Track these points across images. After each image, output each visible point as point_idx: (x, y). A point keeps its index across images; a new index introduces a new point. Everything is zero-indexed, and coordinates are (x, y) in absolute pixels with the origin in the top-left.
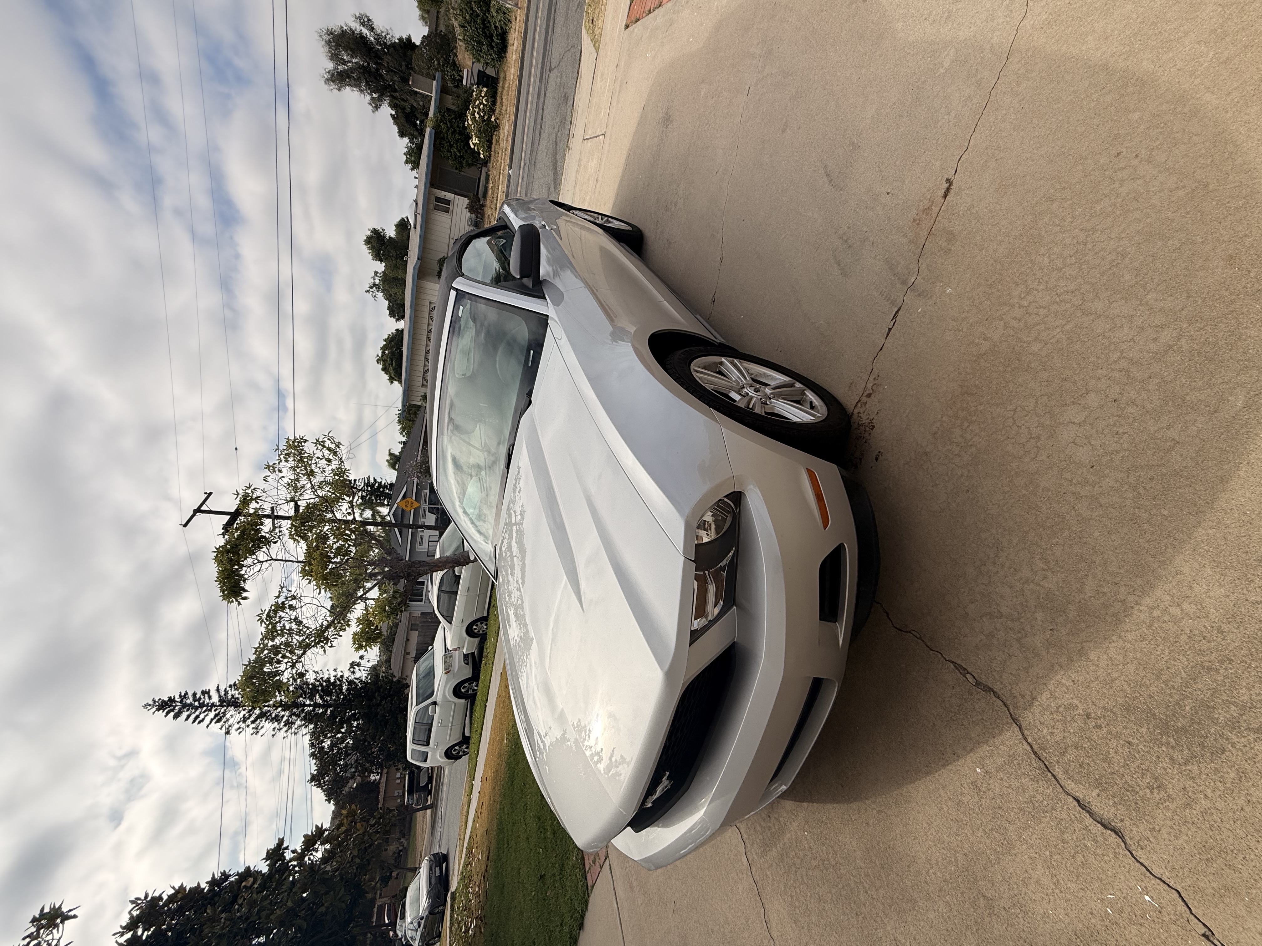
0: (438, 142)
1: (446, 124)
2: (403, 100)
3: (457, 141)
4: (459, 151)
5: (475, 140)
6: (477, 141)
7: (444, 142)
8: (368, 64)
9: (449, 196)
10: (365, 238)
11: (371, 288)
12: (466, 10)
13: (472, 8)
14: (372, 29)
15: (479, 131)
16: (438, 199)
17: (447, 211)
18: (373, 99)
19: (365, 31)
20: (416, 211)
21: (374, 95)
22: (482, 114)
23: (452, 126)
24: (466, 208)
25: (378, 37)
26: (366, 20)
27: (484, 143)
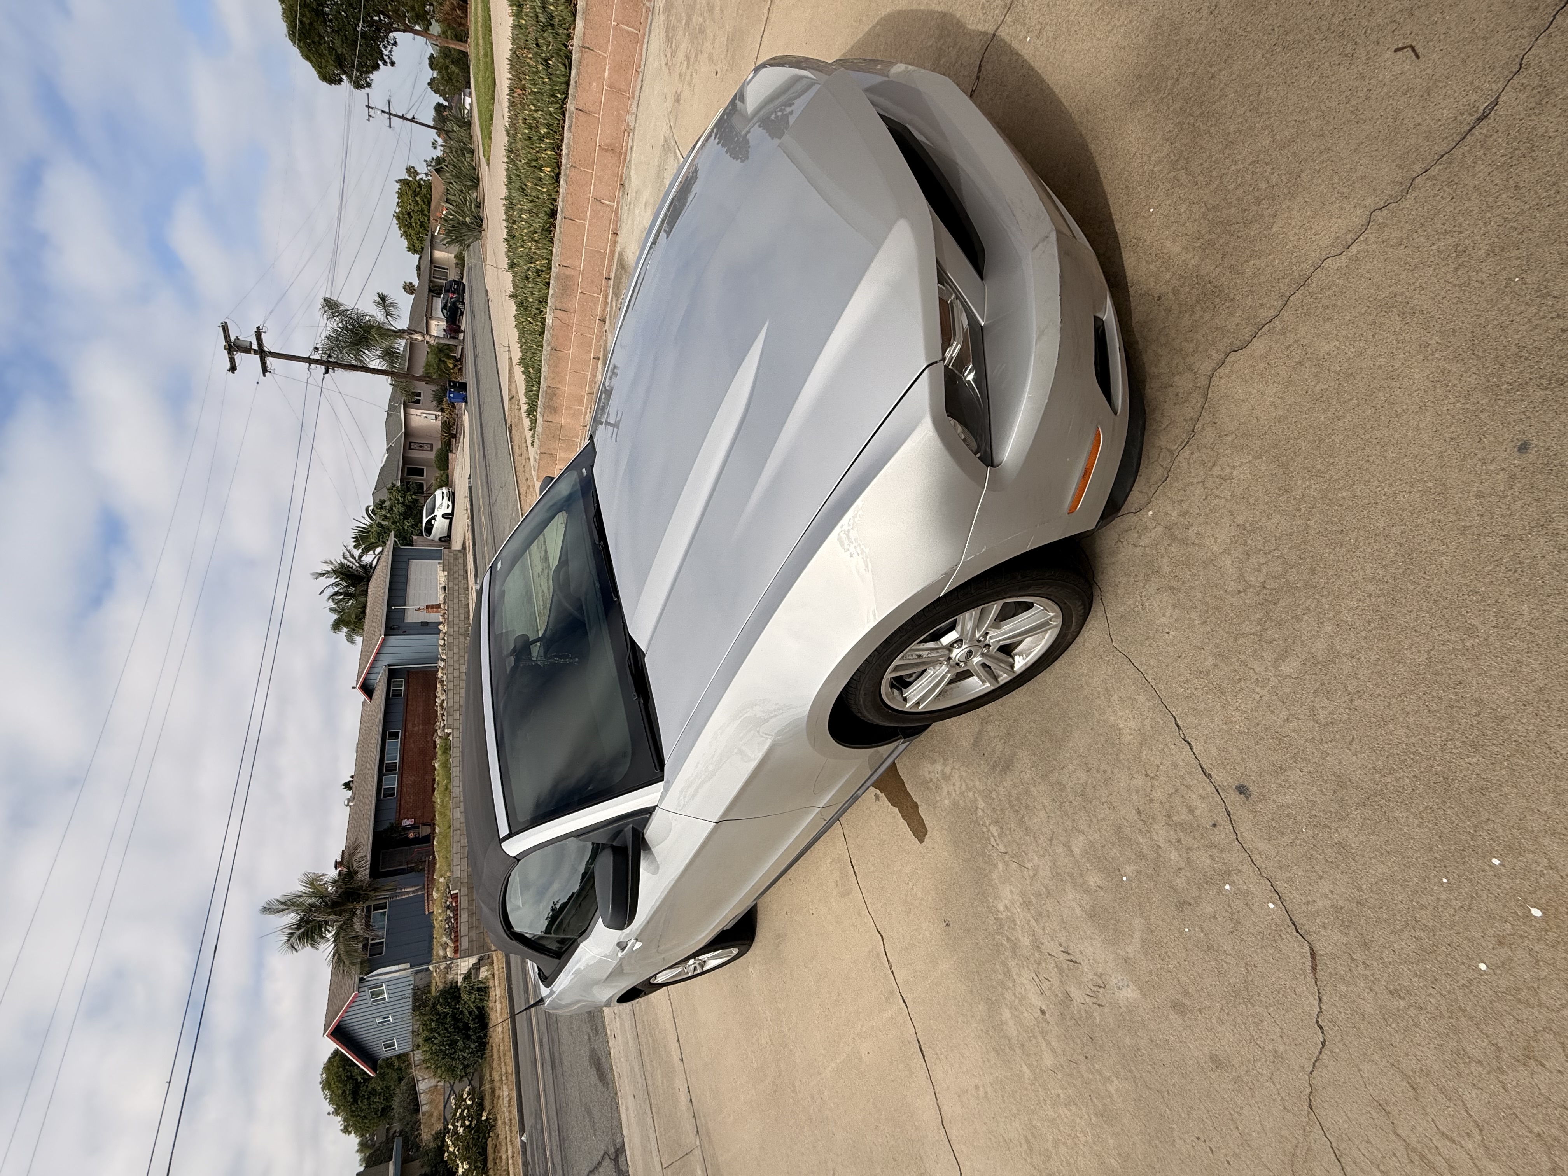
5: (463, 1168)
6: (466, 1166)
15: (468, 1150)
27: (476, 1162)
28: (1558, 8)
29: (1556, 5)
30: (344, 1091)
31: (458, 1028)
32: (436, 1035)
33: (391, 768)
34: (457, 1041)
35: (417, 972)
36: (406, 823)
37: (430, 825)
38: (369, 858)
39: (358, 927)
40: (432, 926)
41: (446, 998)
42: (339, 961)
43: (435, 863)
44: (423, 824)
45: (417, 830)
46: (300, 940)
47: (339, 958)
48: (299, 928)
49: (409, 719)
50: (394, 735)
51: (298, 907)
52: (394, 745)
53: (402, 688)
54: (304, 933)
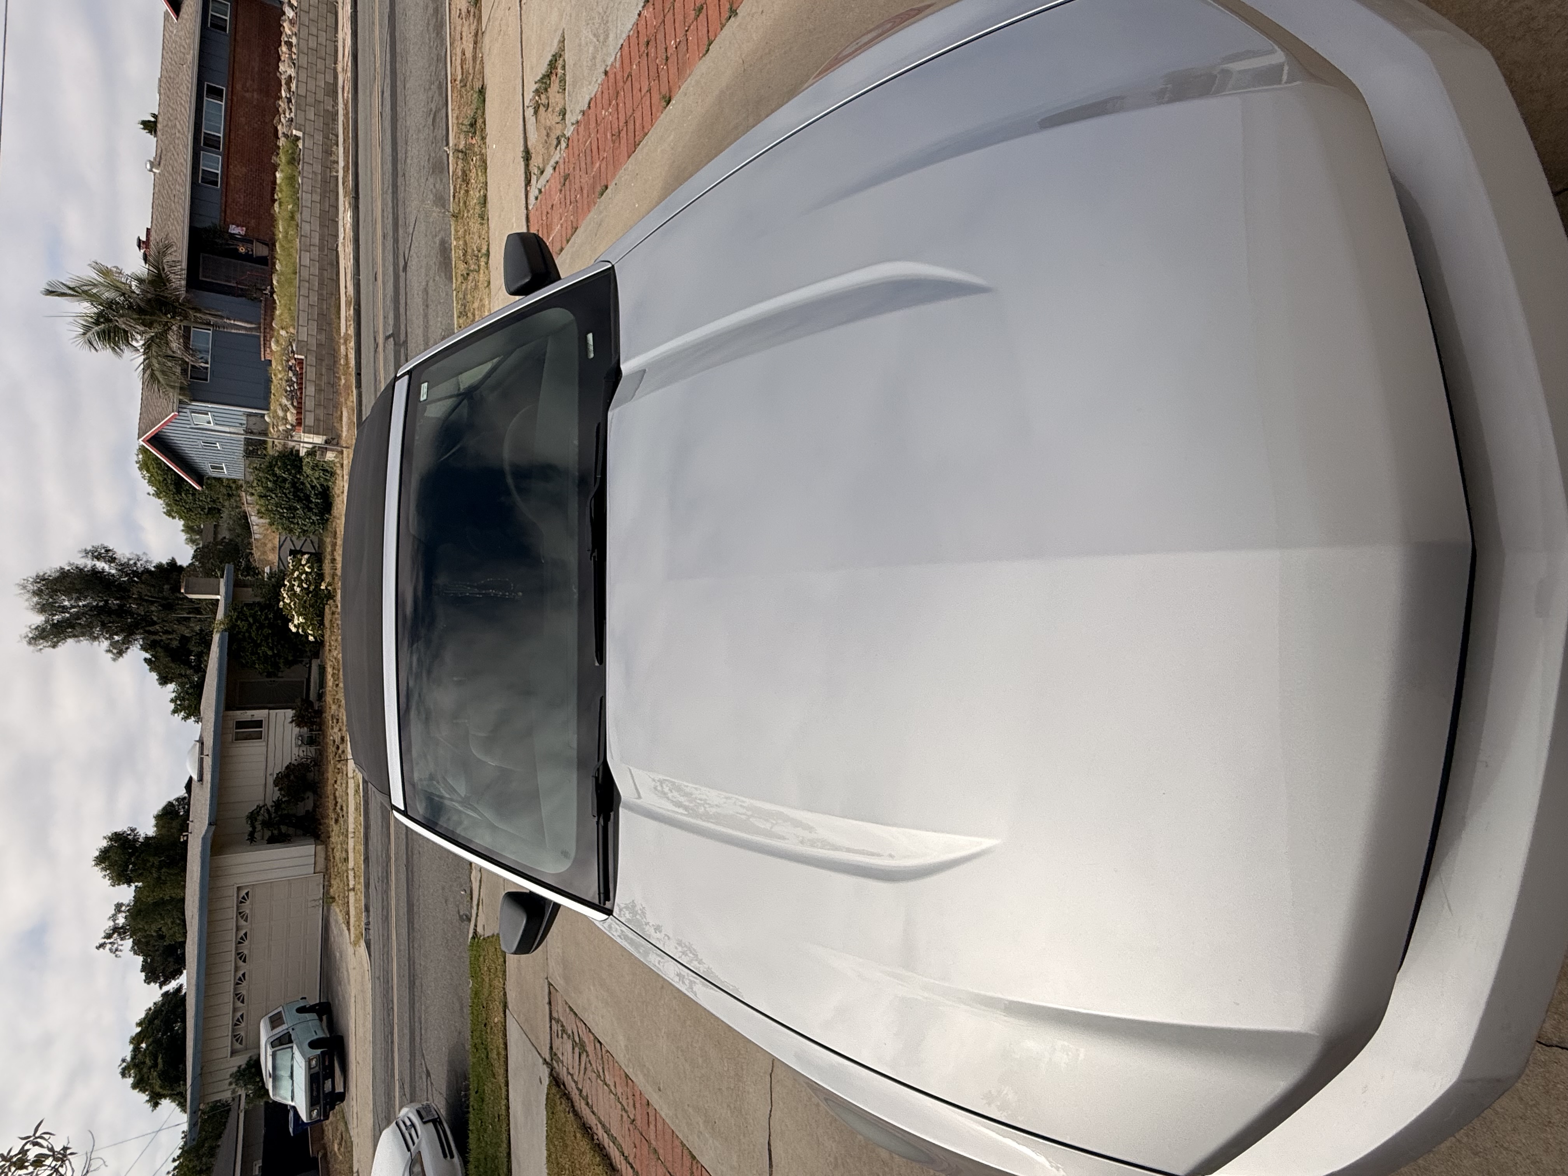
0: (235, 647)
1: (247, 620)
2: (166, 632)
3: (266, 638)
4: (271, 649)
5: (298, 620)
6: (301, 620)
7: (245, 644)
8: (106, 602)
9: (259, 714)
10: (97, 854)
11: (109, 936)
12: (267, 478)
13: (275, 475)
14: (112, 560)
15: (304, 607)
16: (240, 725)
17: (259, 736)
18: (114, 644)
19: (101, 565)
20: (201, 752)
21: (116, 638)
22: (305, 586)
23: (255, 620)
24: (291, 722)
25: (124, 567)
26: (103, 551)
27: (312, 619)
30: (165, 479)
31: (299, 496)
32: (273, 496)
33: (211, 143)
34: (296, 509)
35: (249, 415)
36: (234, 230)
37: (267, 245)
38: (184, 265)
39: (175, 344)
40: (269, 381)
41: (284, 463)
42: (151, 377)
43: (275, 308)
44: (258, 240)
45: (249, 245)
46: (99, 337)
47: (152, 375)
48: (97, 323)
49: (237, 74)
50: (216, 93)
51: (92, 298)
52: (216, 109)
53: (228, 18)
54: (104, 331)
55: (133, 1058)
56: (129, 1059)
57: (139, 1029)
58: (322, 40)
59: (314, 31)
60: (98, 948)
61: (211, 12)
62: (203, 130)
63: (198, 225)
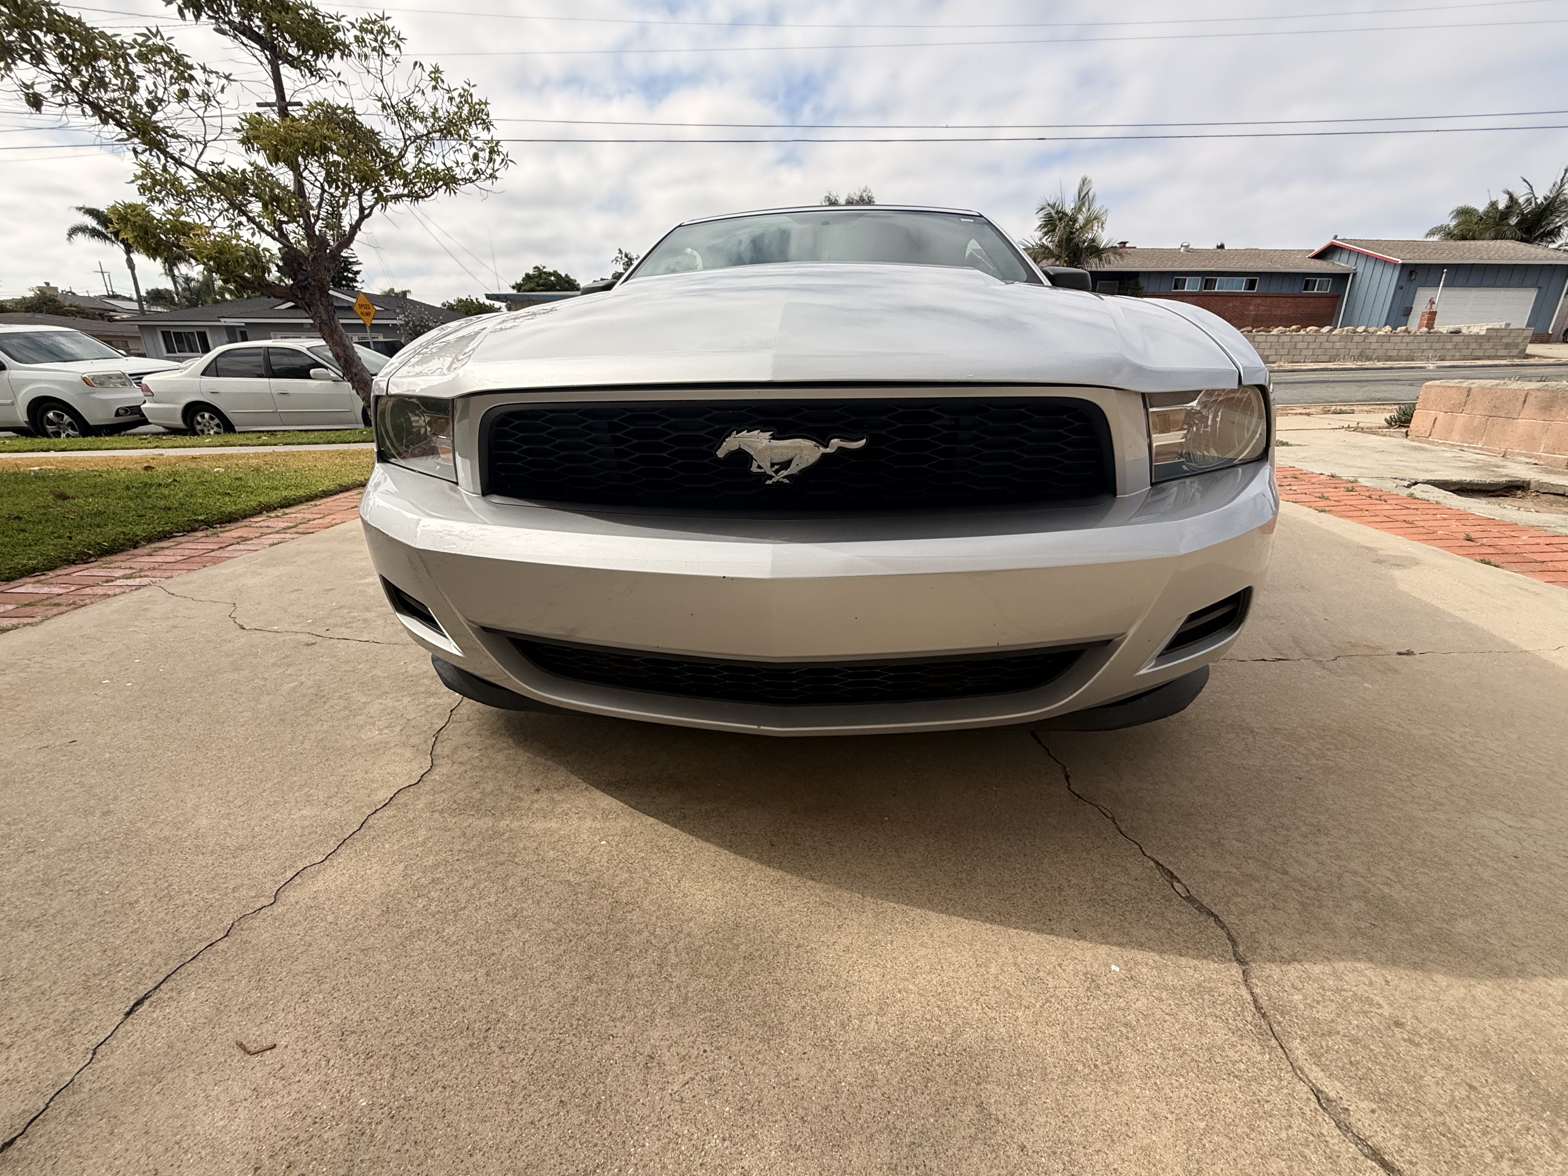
11: (626, 256)
28: (41, 1117)
29: (43, 1121)
33: (1209, 284)
38: (1109, 269)
46: (1047, 214)
48: (1057, 212)
49: (1269, 300)
50: (1251, 285)
51: (1079, 209)
52: (1239, 287)
53: (1315, 291)
54: (1052, 217)
55: (545, 273)
56: (545, 270)
57: (563, 275)
58: (1304, 352)
59: (1312, 346)
60: (620, 250)
61: (1318, 279)
62: (1218, 278)
63: (1140, 279)
